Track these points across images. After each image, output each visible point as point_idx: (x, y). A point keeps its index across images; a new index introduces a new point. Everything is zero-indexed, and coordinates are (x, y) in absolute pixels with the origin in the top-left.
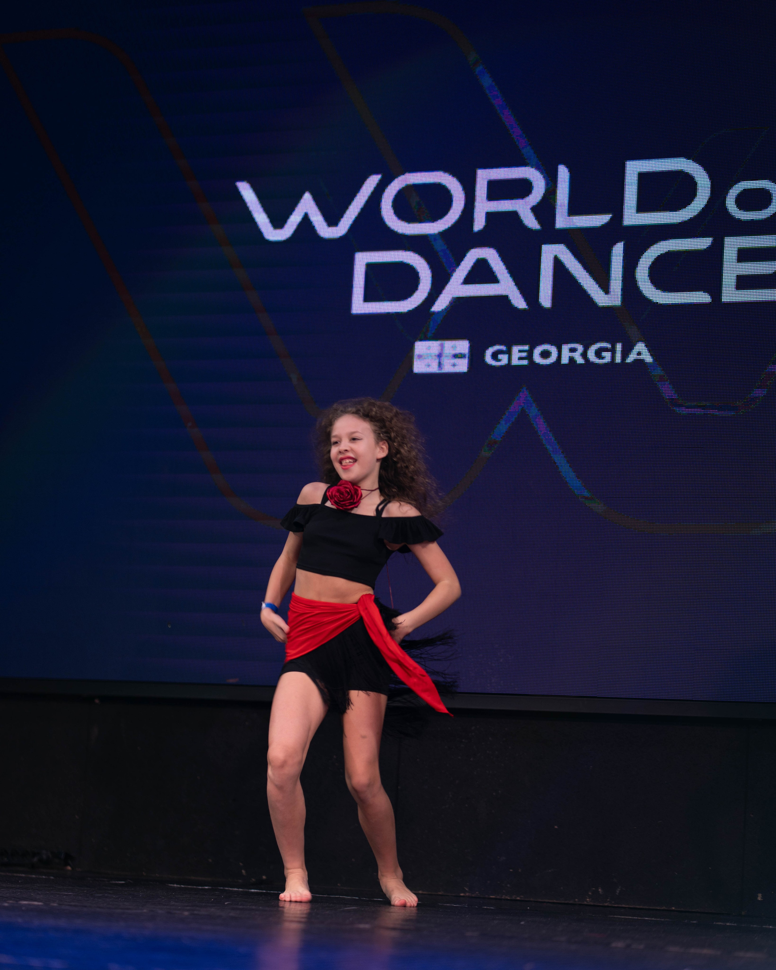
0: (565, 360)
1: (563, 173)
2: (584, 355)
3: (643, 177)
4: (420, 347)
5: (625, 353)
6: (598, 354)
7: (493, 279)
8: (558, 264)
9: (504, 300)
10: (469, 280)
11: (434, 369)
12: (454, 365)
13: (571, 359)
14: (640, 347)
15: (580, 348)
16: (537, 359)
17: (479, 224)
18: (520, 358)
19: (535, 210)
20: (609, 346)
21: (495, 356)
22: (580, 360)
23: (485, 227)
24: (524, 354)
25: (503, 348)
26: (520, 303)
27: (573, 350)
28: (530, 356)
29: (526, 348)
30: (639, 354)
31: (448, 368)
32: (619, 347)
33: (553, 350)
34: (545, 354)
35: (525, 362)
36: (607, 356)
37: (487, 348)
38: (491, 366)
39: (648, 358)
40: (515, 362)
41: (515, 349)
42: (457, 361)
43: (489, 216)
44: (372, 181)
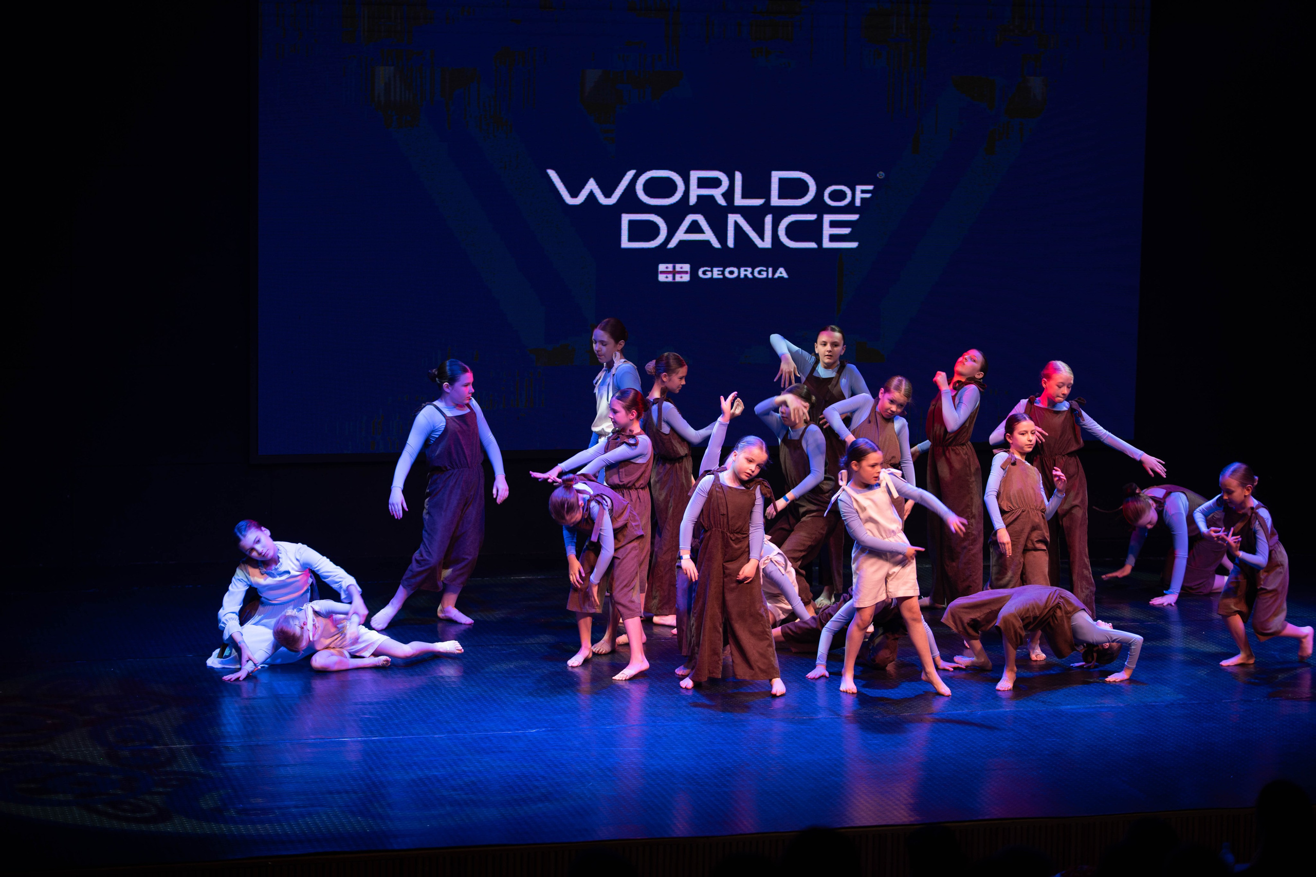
0: (742, 276)
1: (738, 176)
2: (752, 273)
3: (782, 181)
4: (662, 267)
5: (774, 273)
6: (759, 273)
7: (701, 231)
8: (736, 225)
9: (707, 243)
10: (688, 231)
11: (670, 278)
12: (681, 277)
13: (746, 275)
14: (781, 270)
15: (750, 270)
16: (727, 275)
17: (693, 200)
18: (718, 274)
19: (724, 195)
20: (765, 269)
21: (704, 273)
22: (750, 276)
23: (697, 203)
24: (720, 273)
25: (709, 269)
26: (716, 244)
27: (746, 271)
28: (723, 273)
29: (721, 269)
30: (781, 273)
31: (678, 278)
32: (770, 270)
33: (735, 270)
34: (731, 273)
35: (721, 277)
36: (765, 274)
37: (700, 268)
38: (701, 278)
39: (785, 275)
40: (715, 276)
41: (715, 270)
42: (683, 275)
43: (699, 197)
44: (630, 174)
